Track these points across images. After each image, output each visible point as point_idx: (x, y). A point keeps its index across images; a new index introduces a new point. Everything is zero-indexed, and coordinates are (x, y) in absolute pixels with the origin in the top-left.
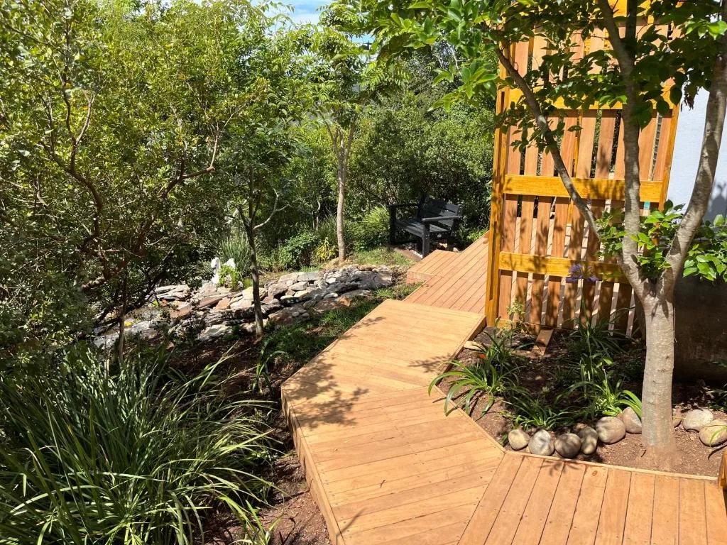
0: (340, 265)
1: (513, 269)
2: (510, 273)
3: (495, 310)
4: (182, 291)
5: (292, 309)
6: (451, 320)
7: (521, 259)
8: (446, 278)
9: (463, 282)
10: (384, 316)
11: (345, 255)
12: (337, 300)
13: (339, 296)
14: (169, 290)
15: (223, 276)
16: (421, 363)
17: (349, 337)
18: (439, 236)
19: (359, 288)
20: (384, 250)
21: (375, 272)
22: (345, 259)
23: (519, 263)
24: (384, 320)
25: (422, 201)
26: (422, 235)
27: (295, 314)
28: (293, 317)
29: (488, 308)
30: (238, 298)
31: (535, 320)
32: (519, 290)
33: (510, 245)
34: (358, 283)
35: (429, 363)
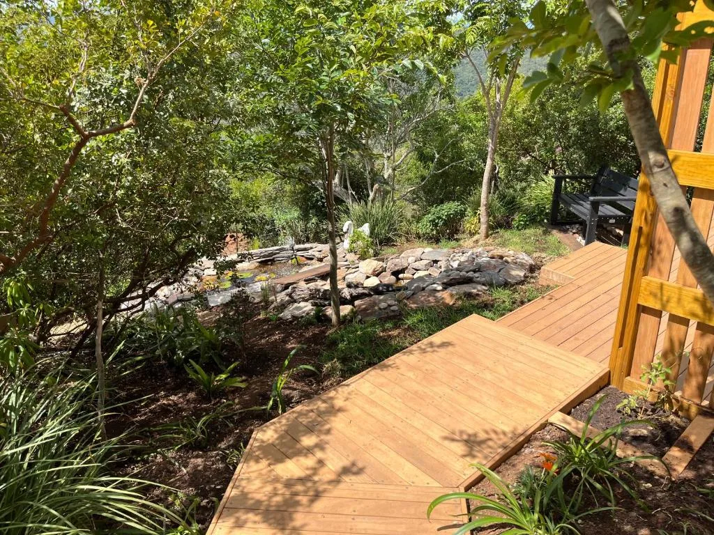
0: (479, 244)
1: (664, 306)
2: (658, 314)
3: (625, 364)
4: (320, 251)
5: (382, 297)
6: (549, 367)
7: (680, 295)
8: (586, 288)
9: (609, 298)
10: (455, 342)
11: (487, 232)
12: (439, 295)
13: (444, 289)
14: (311, 248)
15: (353, 242)
16: (465, 437)
17: (389, 366)
18: (613, 221)
19: (474, 282)
20: (540, 231)
21: (507, 262)
22: (487, 236)
23: (674, 300)
24: (450, 348)
25: (601, 173)
26: (587, 218)
27: (383, 305)
28: (380, 309)
29: (613, 359)
30: (354, 270)
31: (693, 396)
32: (671, 341)
33: (665, 267)
34: (477, 275)
35: (478, 439)
